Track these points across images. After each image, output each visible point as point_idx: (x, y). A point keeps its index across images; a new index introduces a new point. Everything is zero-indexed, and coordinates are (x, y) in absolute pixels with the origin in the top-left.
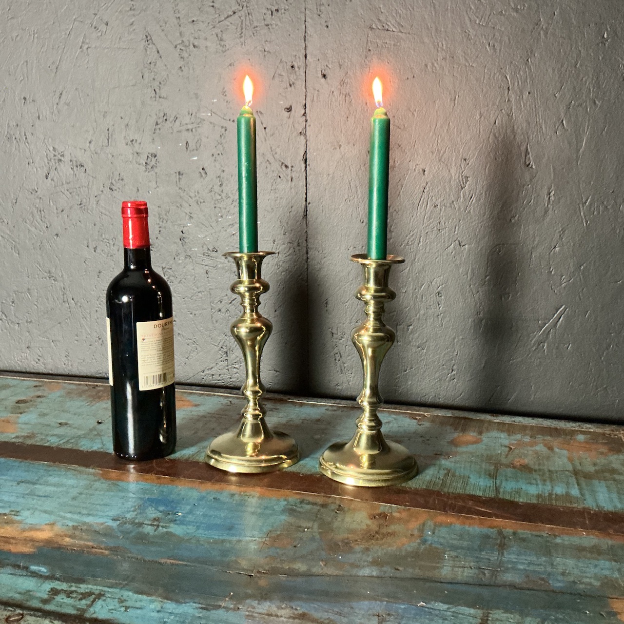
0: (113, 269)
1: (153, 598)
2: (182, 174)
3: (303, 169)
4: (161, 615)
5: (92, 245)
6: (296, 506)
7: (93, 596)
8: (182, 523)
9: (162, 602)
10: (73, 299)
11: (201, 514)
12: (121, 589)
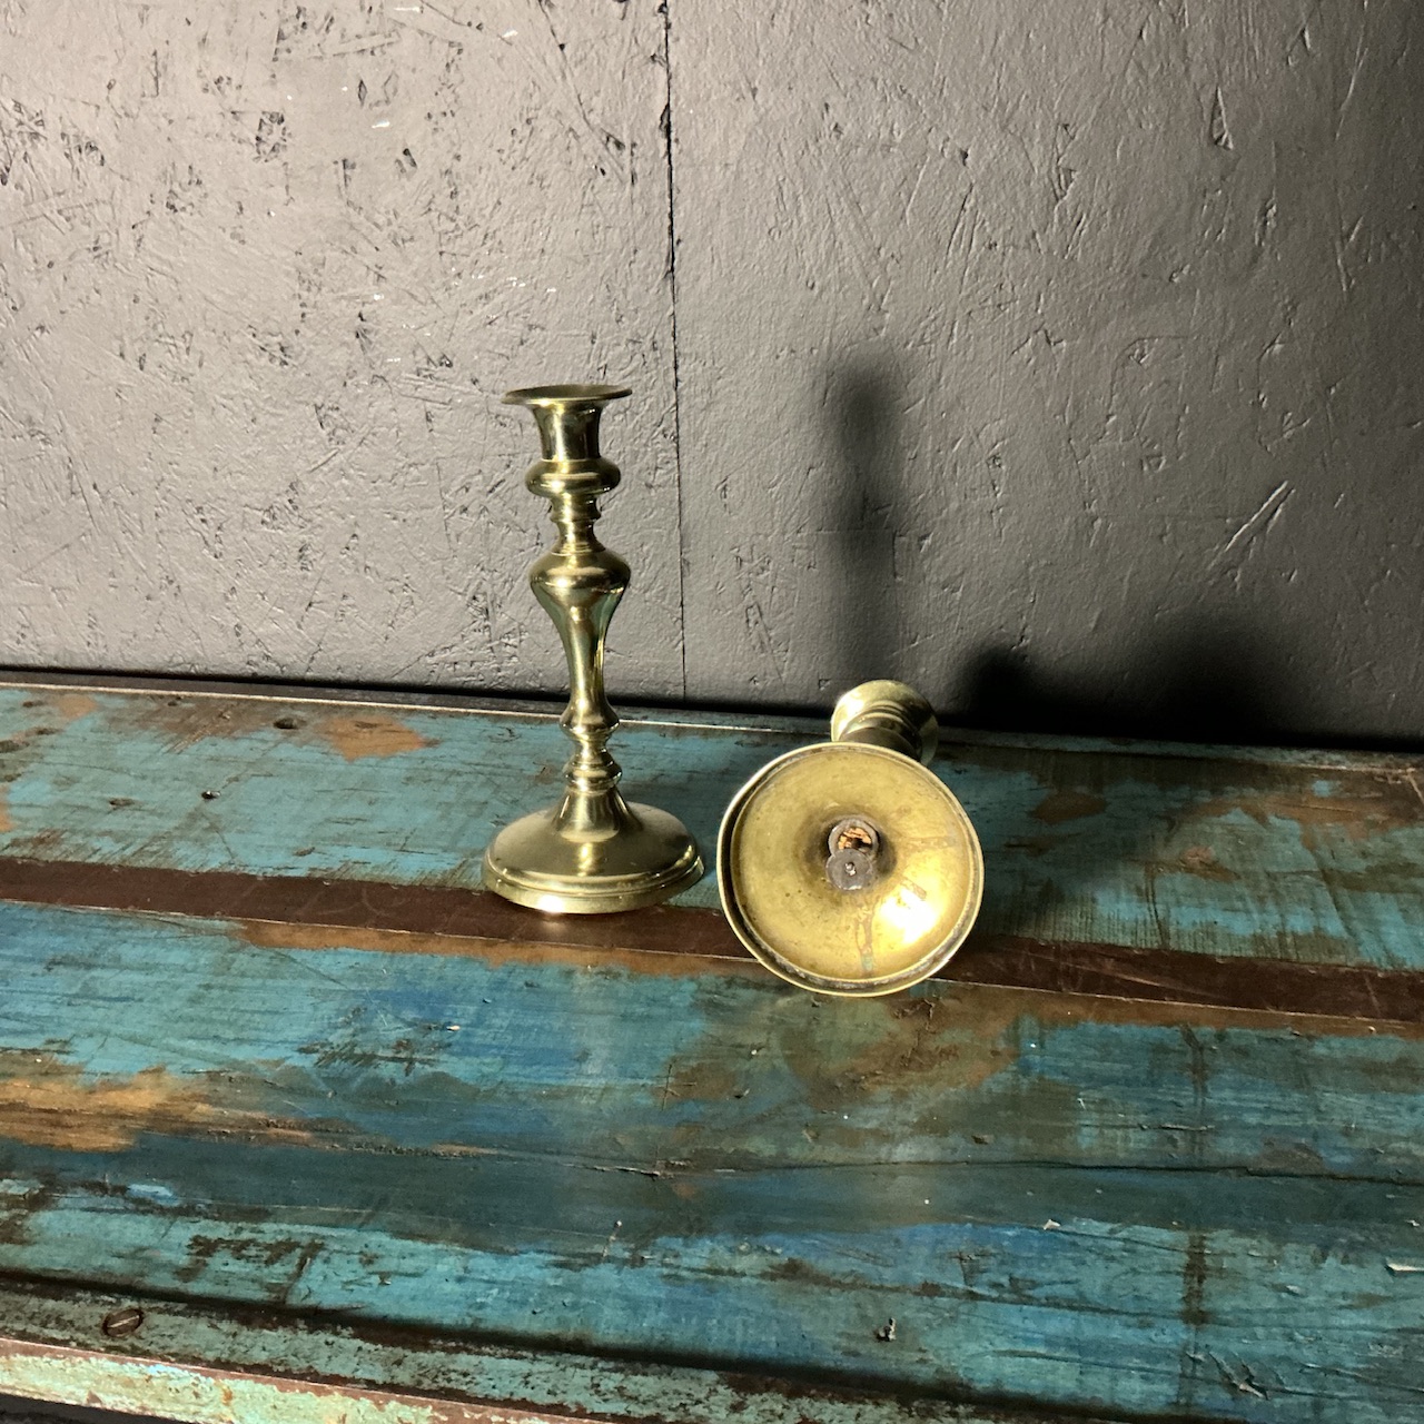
0: (191, 410)
1: (440, 1246)
2: (353, 167)
3: (663, 150)
4: (468, 1288)
5: (133, 351)
6: (719, 993)
7: (298, 1251)
8: (466, 1051)
9: (463, 1254)
10: (95, 487)
11: (505, 1024)
12: (360, 1228)
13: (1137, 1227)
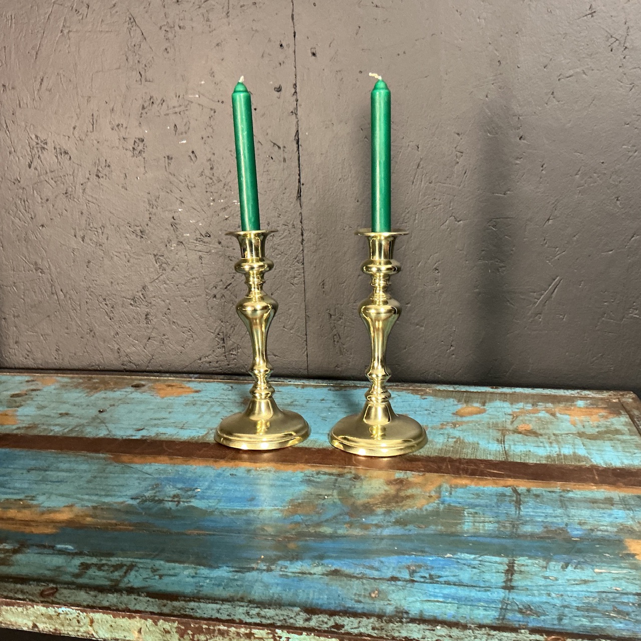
0: (103, 258)
1: (185, 565)
2: (172, 158)
3: (296, 149)
4: (196, 580)
5: (80, 234)
6: (313, 477)
7: (125, 568)
8: (202, 498)
9: (195, 568)
10: (61, 290)
11: (220, 488)
12: (152, 559)
13: (486, 556)
